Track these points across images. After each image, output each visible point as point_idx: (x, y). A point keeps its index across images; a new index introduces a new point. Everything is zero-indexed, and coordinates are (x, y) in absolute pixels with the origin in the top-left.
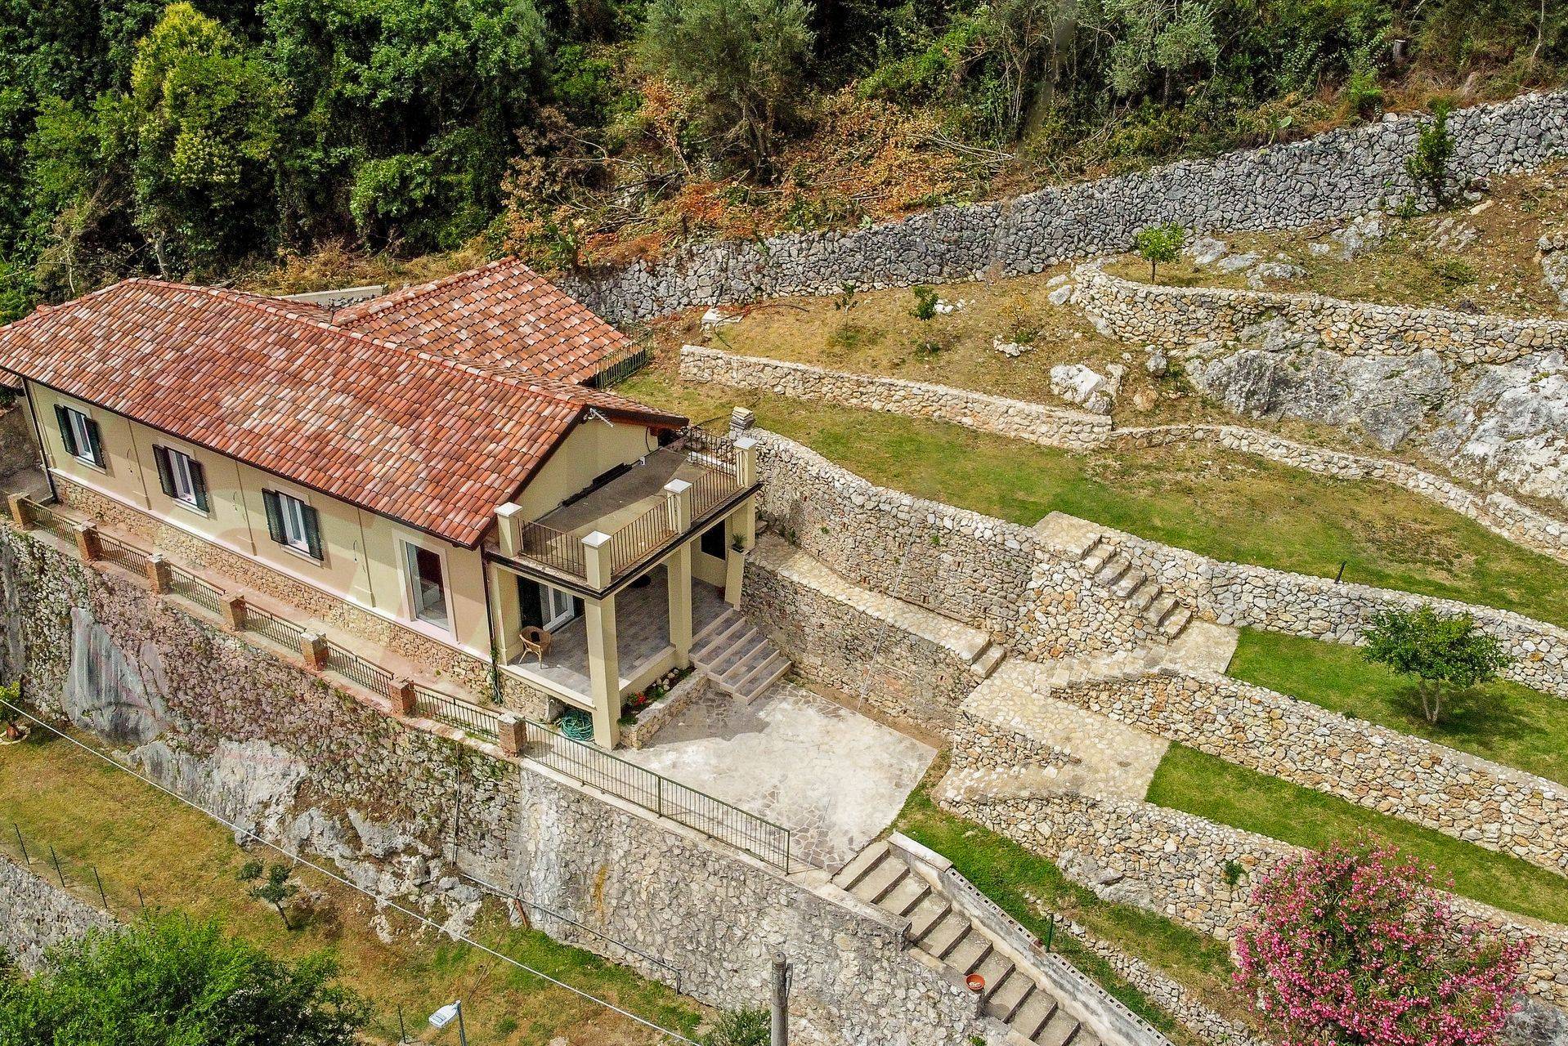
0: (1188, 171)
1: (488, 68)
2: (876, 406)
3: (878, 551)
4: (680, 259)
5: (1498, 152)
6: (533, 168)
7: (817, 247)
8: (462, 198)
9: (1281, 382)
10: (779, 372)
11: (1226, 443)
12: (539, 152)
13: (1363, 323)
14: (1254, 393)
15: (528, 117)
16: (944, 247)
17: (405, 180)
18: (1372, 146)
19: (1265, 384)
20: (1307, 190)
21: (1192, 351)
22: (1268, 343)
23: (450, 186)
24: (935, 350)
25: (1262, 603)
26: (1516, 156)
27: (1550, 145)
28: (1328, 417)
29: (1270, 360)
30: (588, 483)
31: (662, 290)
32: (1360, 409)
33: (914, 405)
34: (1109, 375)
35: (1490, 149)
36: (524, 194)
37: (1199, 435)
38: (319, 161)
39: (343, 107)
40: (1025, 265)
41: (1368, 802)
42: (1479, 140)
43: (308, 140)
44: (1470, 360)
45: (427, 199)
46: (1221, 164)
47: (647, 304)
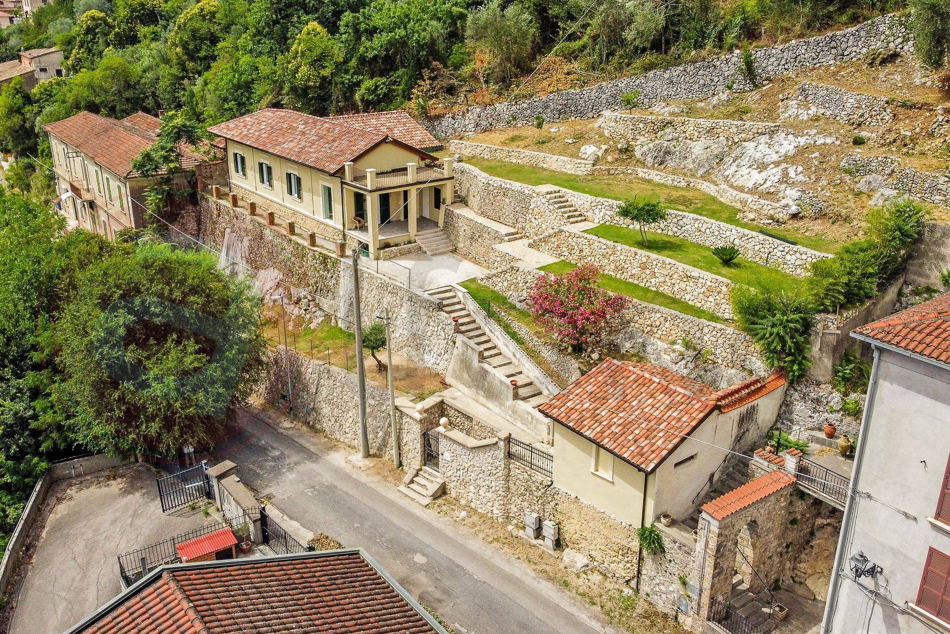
0: (655, 74)
1: (412, 43)
2: (514, 161)
3: (487, 201)
4: (464, 112)
5: (779, 65)
6: (426, 84)
7: (514, 107)
8: (398, 95)
9: (668, 153)
10: (482, 148)
11: (640, 175)
12: (430, 78)
13: (697, 126)
14: (656, 157)
15: (427, 64)
16: (560, 107)
17: (377, 87)
18: (727, 63)
19: (661, 154)
20: (702, 82)
21: (639, 142)
22: (666, 138)
23: (394, 90)
24: (544, 142)
25: (608, 212)
26: (786, 67)
27: (800, 62)
28: (682, 166)
29: (666, 144)
30: (389, 169)
31: (456, 125)
32: (694, 162)
33: (526, 160)
34: (601, 148)
35: (775, 64)
36: (420, 94)
37: (630, 171)
38: (349, 80)
39: (362, 60)
40: (590, 115)
41: (618, 276)
42: (771, 60)
43: (347, 72)
44: (737, 140)
45: (385, 94)
46: (668, 72)
47: (450, 131)
